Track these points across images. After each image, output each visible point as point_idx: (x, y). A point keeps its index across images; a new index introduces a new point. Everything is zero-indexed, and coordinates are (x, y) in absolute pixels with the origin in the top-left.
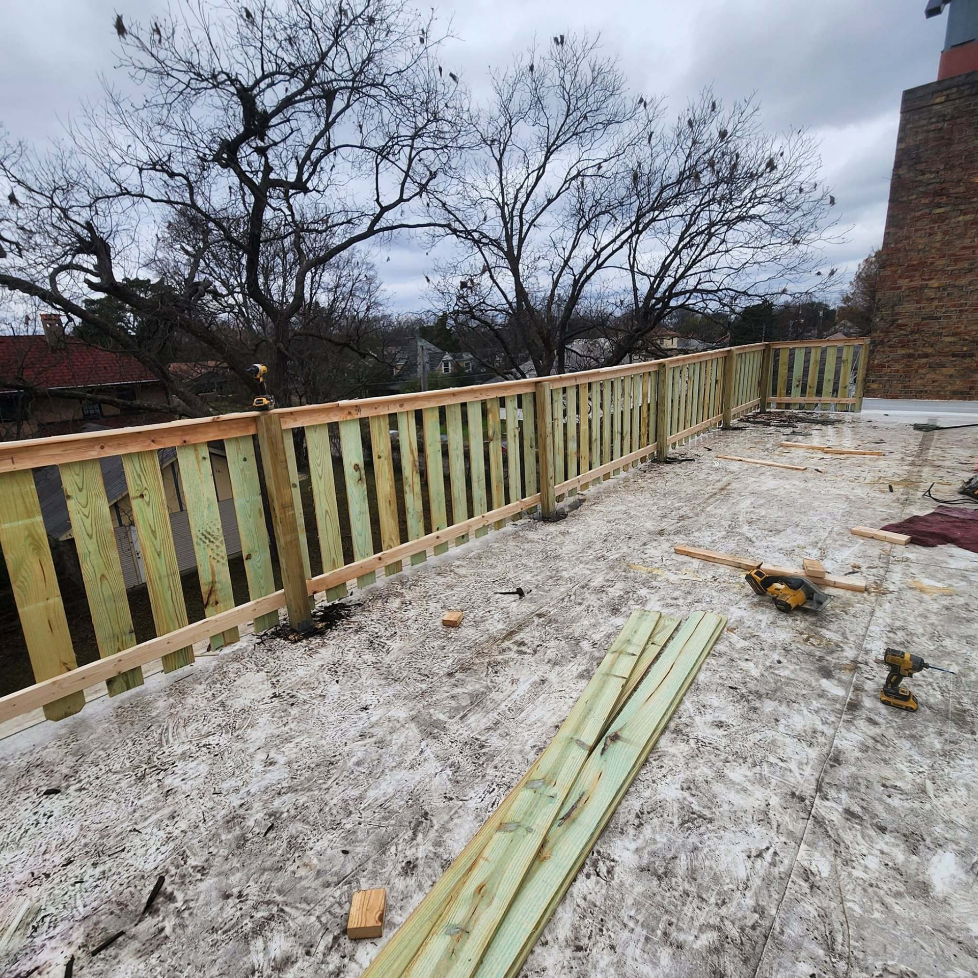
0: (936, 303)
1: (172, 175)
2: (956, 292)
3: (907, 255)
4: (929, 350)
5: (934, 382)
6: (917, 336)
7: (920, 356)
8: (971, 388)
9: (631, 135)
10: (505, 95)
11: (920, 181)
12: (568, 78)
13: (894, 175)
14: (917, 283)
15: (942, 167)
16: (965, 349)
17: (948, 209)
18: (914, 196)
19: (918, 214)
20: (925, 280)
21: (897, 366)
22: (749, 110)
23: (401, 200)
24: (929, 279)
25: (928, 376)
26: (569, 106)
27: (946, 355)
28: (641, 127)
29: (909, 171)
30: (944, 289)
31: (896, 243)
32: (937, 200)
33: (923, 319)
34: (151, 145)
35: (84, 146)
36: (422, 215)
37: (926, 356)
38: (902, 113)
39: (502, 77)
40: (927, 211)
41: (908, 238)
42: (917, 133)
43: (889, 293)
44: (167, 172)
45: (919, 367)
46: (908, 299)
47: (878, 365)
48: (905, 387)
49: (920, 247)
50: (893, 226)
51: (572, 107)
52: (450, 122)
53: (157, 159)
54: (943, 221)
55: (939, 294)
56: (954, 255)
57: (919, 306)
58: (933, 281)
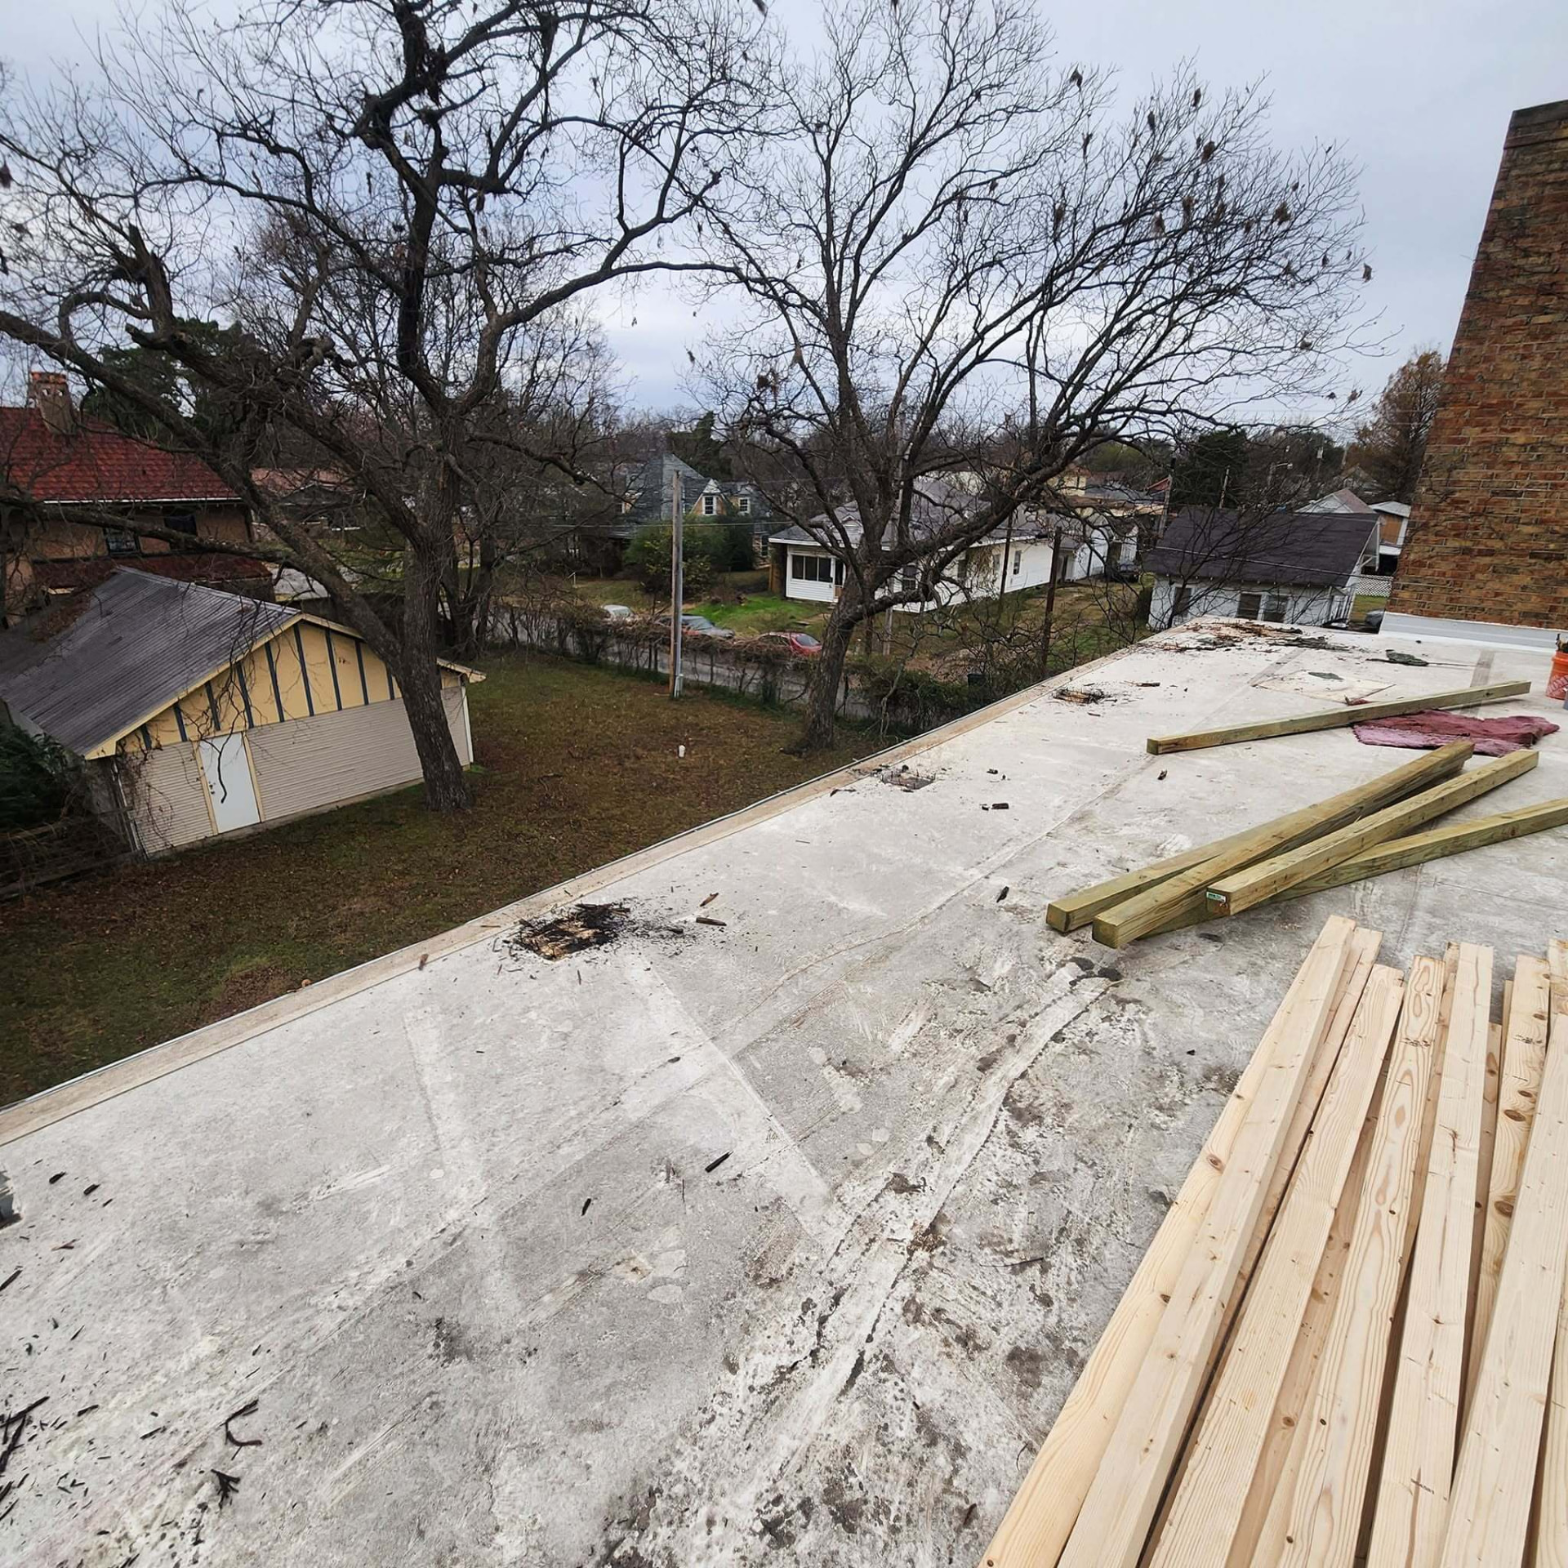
0: (1517, 470)
1: (276, 150)
2: (1550, 455)
3: (1483, 389)
4: (1497, 545)
5: (1497, 595)
6: (1481, 520)
7: (1481, 553)
8: (1553, 609)
9: (1052, 133)
10: (845, 43)
11: (1520, 267)
12: (954, 23)
13: (1479, 253)
14: (1493, 435)
15: (1557, 247)
16: (1552, 546)
17: (1557, 317)
18: (1507, 292)
19: (1510, 321)
20: (1506, 431)
21: (1444, 567)
22: (1251, 108)
23: (659, 219)
24: (1514, 431)
25: (1490, 585)
26: (951, 74)
27: (1521, 554)
28: (1069, 120)
29: (1506, 247)
30: (1533, 449)
31: (1468, 367)
32: (1543, 301)
33: (1494, 494)
34: (239, 92)
35: (125, 86)
36: (690, 245)
37: (1491, 553)
38: (1505, 148)
39: (842, 9)
40: (1524, 317)
41: (1487, 360)
42: (1526, 184)
43: (1447, 448)
44: (267, 144)
45: (1477, 571)
46: (1475, 459)
47: (1414, 562)
48: (1451, 600)
49: (1505, 376)
50: (1469, 338)
51: (956, 76)
52: (749, 86)
53: (250, 118)
54: (1548, 336)
55: (1523, 456)
56: (1555, 394)
57: (1490, 472)
58: (1517, 434)
